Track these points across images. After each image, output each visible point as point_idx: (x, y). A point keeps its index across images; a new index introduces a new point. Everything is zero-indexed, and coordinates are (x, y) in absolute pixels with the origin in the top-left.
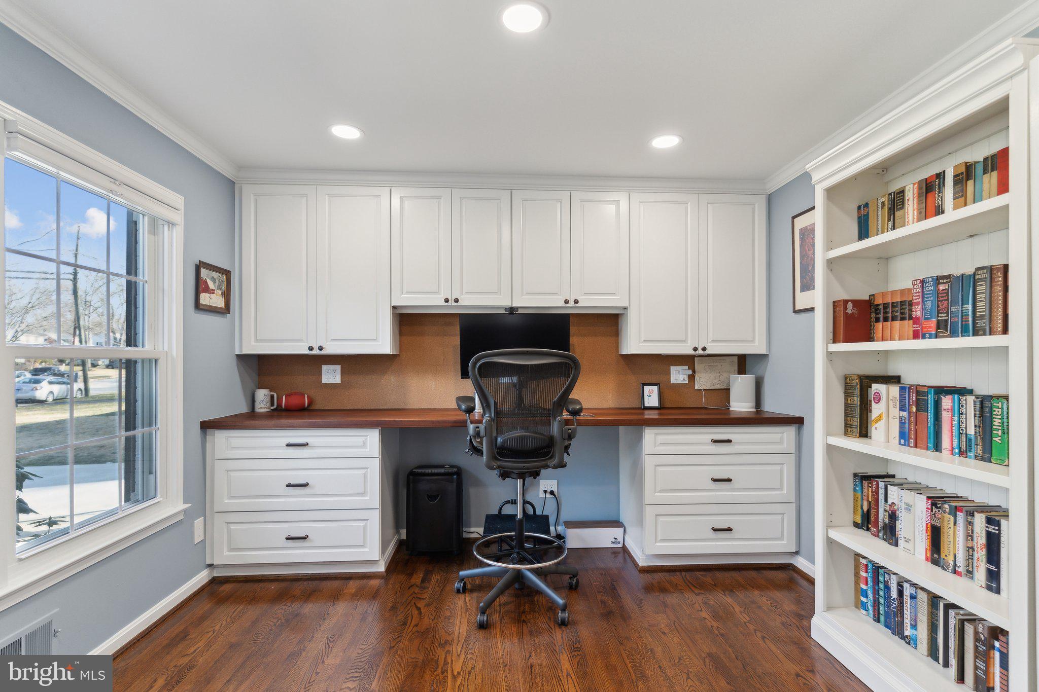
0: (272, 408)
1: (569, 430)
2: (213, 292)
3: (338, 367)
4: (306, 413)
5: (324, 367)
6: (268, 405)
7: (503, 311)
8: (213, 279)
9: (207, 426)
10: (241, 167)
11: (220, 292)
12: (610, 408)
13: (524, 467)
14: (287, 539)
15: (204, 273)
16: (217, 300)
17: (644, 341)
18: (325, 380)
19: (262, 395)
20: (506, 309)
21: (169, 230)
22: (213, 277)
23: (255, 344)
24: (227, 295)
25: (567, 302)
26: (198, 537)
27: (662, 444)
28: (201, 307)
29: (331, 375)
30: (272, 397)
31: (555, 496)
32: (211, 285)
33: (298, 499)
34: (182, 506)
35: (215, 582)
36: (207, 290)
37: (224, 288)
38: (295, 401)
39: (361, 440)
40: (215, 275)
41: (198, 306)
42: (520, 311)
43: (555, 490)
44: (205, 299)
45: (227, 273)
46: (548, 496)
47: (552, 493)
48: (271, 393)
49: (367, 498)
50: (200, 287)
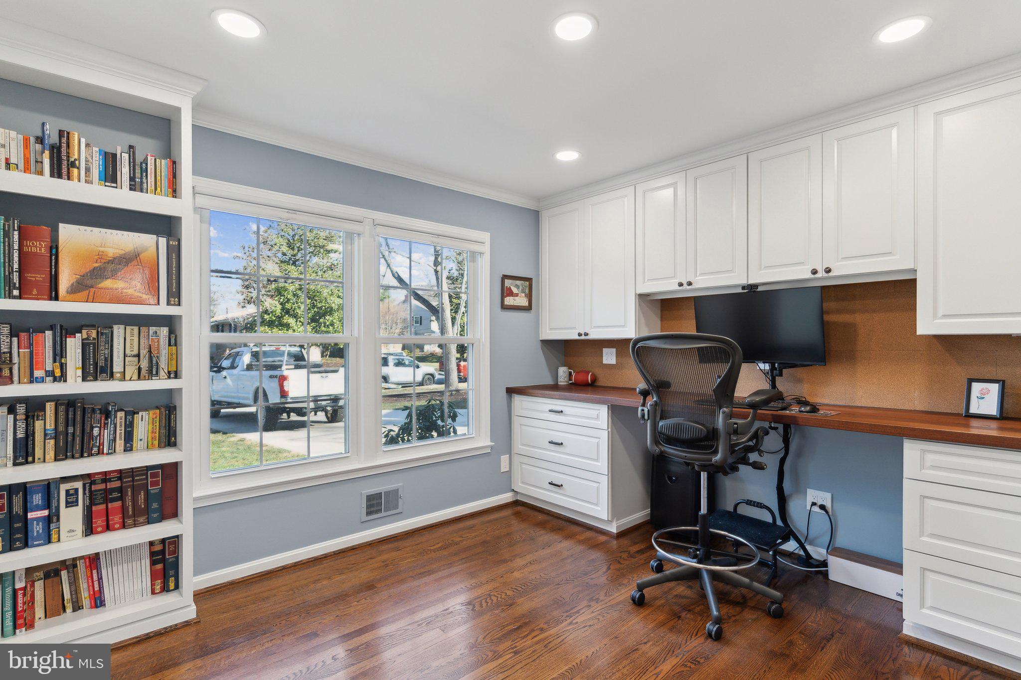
0: (570, 382)
1: (735, 424)
2: (517, 295)
3: (614, 350)
4: (590, 388)
5: (605, 350)
6: (566, 379)
7: (740, 291)
8: (517, 286)
9: (511, 391)
10: (539, 199)
11: (523, 295)
12: (915, 411)
13: (686, 456)
14: (550, 483)
15: (508, 283)
16: (522, 301)
17: (944, 316)
18: (605, 362)
19: (563, 371)
20: (743, 288)
21: (480, 257)
22: (516, 285)
23: (550, 332)
24: (529, 297)
25: (814, 272)
26: (504, 467)
27: (934, 467)
28: (506, 307)
29: (609, 357)
30: (570, 374)
31: (827, 512)
32: (515, 290)
33: (554, 454)
34: (488, 443)
35: (516, 503)
36: (511, 293)
37: (527, 291)
38: (581, 378)
39: (596, 412)
40: (519, 282)
41: (504, 307)
42: (760, 289)
43: (828, 505)
44: (509, 301)
45: (529, 280)
46: (816, 509)
47: (822, 507)
48: (570, 370)
49: (599, 464)
50: (506, 292)
